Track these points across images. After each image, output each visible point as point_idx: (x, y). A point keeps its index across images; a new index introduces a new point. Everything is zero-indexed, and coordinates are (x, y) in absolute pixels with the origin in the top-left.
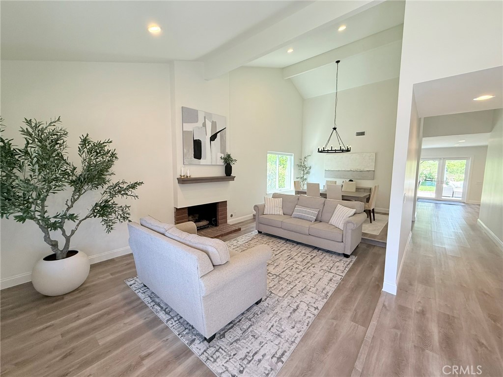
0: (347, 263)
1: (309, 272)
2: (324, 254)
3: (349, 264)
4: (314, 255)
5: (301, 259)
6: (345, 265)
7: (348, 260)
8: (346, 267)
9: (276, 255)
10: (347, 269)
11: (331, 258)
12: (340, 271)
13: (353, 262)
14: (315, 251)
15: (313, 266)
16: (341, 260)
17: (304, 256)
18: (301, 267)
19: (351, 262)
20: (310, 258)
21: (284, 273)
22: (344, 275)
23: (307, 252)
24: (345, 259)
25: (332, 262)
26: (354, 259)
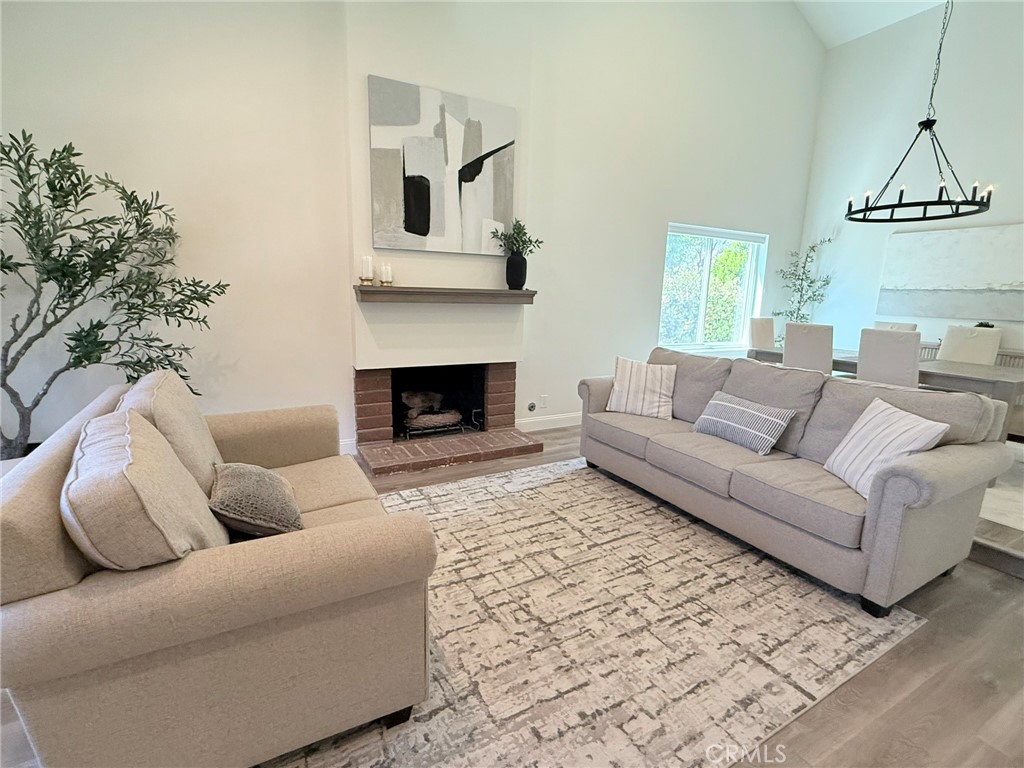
0: (864, 640)
1: (672, 640)
2: (777, 580)
3: (872, 646)
4: (733, 573)
5: (672, 580)
6: (852, 648)
7: (878, 626)
8: (850, 658)
9: (596, 545)
10: (852, 669)
11: (797, 603)
12: (811, 669)
13: (896, 640)
14: (748, 560)
15: (705, 617)
16: (838, 620)
17: (694, 570)
18: (653, 613)
19: (886, 637)
20: (710, 580)
21: (576, 621)
22: (820, 691)
23: (711, 559)
24: (864, 620)
25: (795, 617)
26: (907, 626)
